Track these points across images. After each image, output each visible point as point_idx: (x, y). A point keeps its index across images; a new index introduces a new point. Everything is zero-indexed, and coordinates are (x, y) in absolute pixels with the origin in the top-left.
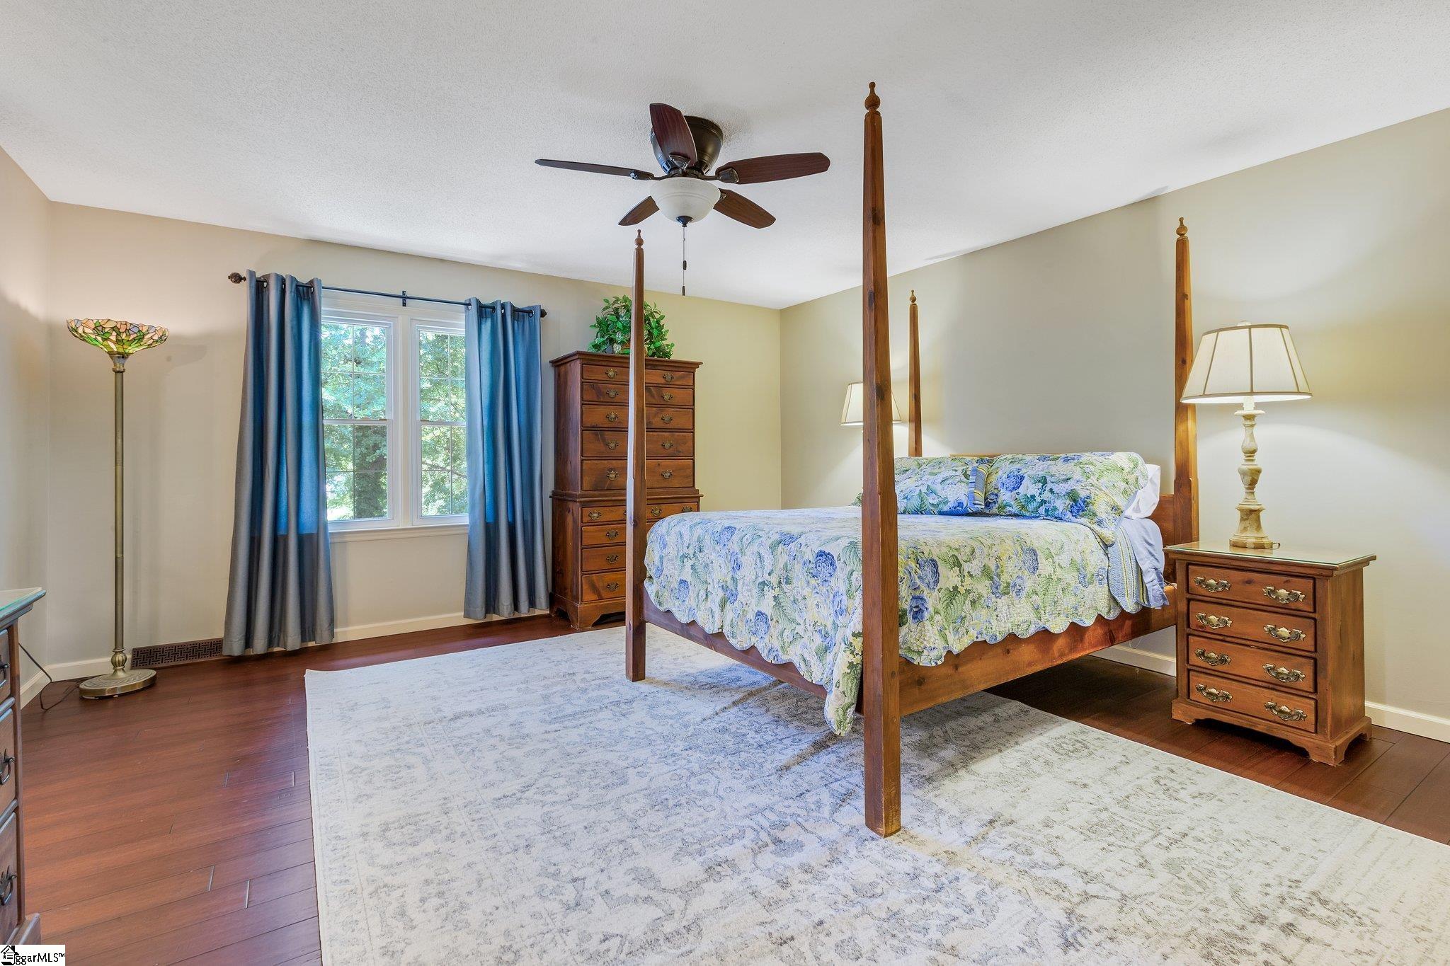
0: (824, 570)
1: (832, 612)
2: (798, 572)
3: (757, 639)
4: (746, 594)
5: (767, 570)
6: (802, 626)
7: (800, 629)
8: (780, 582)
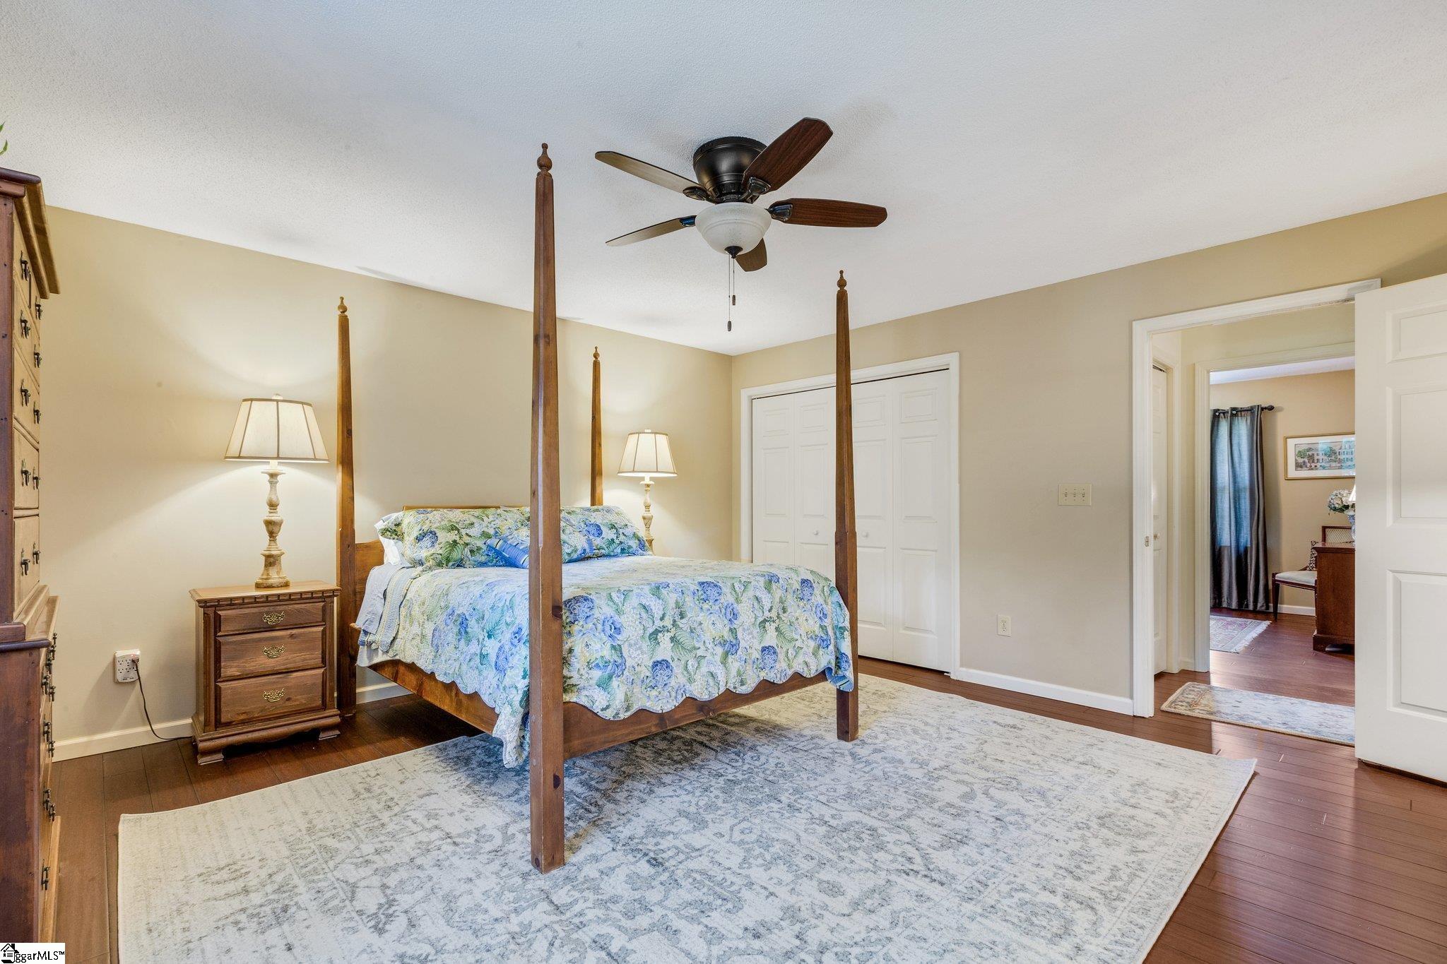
0: (807, 591)
1: (817, 619)
2: (791, 601)
3: (766, 672)
4: (747, 638)
5: (767, 608)
6: (800, 640)
7: (798, 644)
8: (778, 614)
